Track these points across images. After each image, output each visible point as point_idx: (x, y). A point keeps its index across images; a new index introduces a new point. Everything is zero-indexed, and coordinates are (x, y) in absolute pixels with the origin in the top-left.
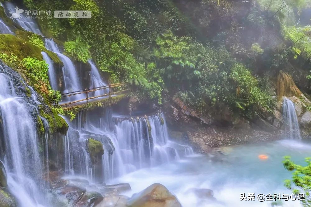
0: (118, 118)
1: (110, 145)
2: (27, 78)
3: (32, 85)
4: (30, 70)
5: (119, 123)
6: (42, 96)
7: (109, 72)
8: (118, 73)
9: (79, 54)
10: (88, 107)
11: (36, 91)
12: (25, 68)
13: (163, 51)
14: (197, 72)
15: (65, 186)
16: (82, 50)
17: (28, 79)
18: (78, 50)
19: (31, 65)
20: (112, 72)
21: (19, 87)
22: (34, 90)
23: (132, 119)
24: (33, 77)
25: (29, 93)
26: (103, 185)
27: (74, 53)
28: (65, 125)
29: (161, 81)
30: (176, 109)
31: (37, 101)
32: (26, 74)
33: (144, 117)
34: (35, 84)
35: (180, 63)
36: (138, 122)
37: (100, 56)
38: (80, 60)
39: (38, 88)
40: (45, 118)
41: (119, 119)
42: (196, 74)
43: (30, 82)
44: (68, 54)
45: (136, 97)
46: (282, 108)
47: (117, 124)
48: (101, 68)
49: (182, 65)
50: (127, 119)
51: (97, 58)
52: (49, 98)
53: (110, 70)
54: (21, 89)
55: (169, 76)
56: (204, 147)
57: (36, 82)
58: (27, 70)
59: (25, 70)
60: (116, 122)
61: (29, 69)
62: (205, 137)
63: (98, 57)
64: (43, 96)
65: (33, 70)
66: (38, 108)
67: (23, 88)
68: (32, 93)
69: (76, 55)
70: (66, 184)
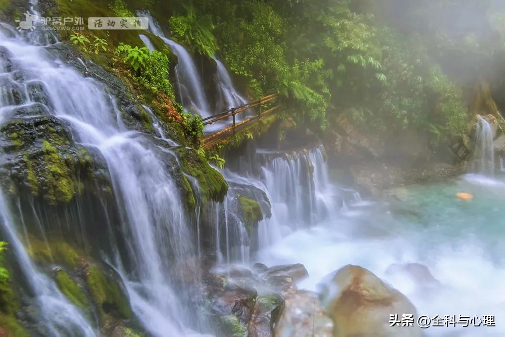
0: (265, 154)
1: (266, 203)
2: (135, 87)
3: (147, 103)
4: (139, 70)
5: (267, 163)
6: (171, 126)
7: (246, 75)
8: (263, 78)
9: (199, 40)
10: (235, 141)
11: (159, 115)
12: (127, 66)
13: (341, 39)
14: (383, 77)
15: (223, 290)
16: (202, 32)
17: (137, 90)
18: (197, 34)
19: (141, 59)
20: (251, 75)
21: (127, 108)
22: (154, 113)
23: (287, 155)
24: (147, 85)
25: (147, 121)
26: (265, 270)
27: (190, 38)
28: (224, 185)
29: (326, 91)
30: (339, 136)
31: (167, 138)
32: (131, 78)
33: (303, 151)
34: (153, 102)
35: (360, 61)
36: (296, 161)
37: (229, 46)
38: (202, 53)
39: (160, 110)
40: (192, 175)
41: (267, 155)
42: (381, 79)
43: (142, 96)
44: (180, 40)
45: (291, 119)
46: (474, 130)
47: (263, 164)
48: (232, 68)
49: (363, 65)
50: (279, 156)
51: (224, 49)
52: (185, 130)
53: (248, 73)
54: (132, 113)
55: (339, 83)
56: (373, 190)
57: (155, 96)
58: (133, 69)
59: (127, 69)
60: (262, 161)
61: (136, 69)
62: (373, 176)
63: (226, 48)
64: (174, 126)
65: (144, 69)
66: (178, 157)
67: (135, 109)
68: (153, 122)
69: (193, 42)
70: (224, 286)
